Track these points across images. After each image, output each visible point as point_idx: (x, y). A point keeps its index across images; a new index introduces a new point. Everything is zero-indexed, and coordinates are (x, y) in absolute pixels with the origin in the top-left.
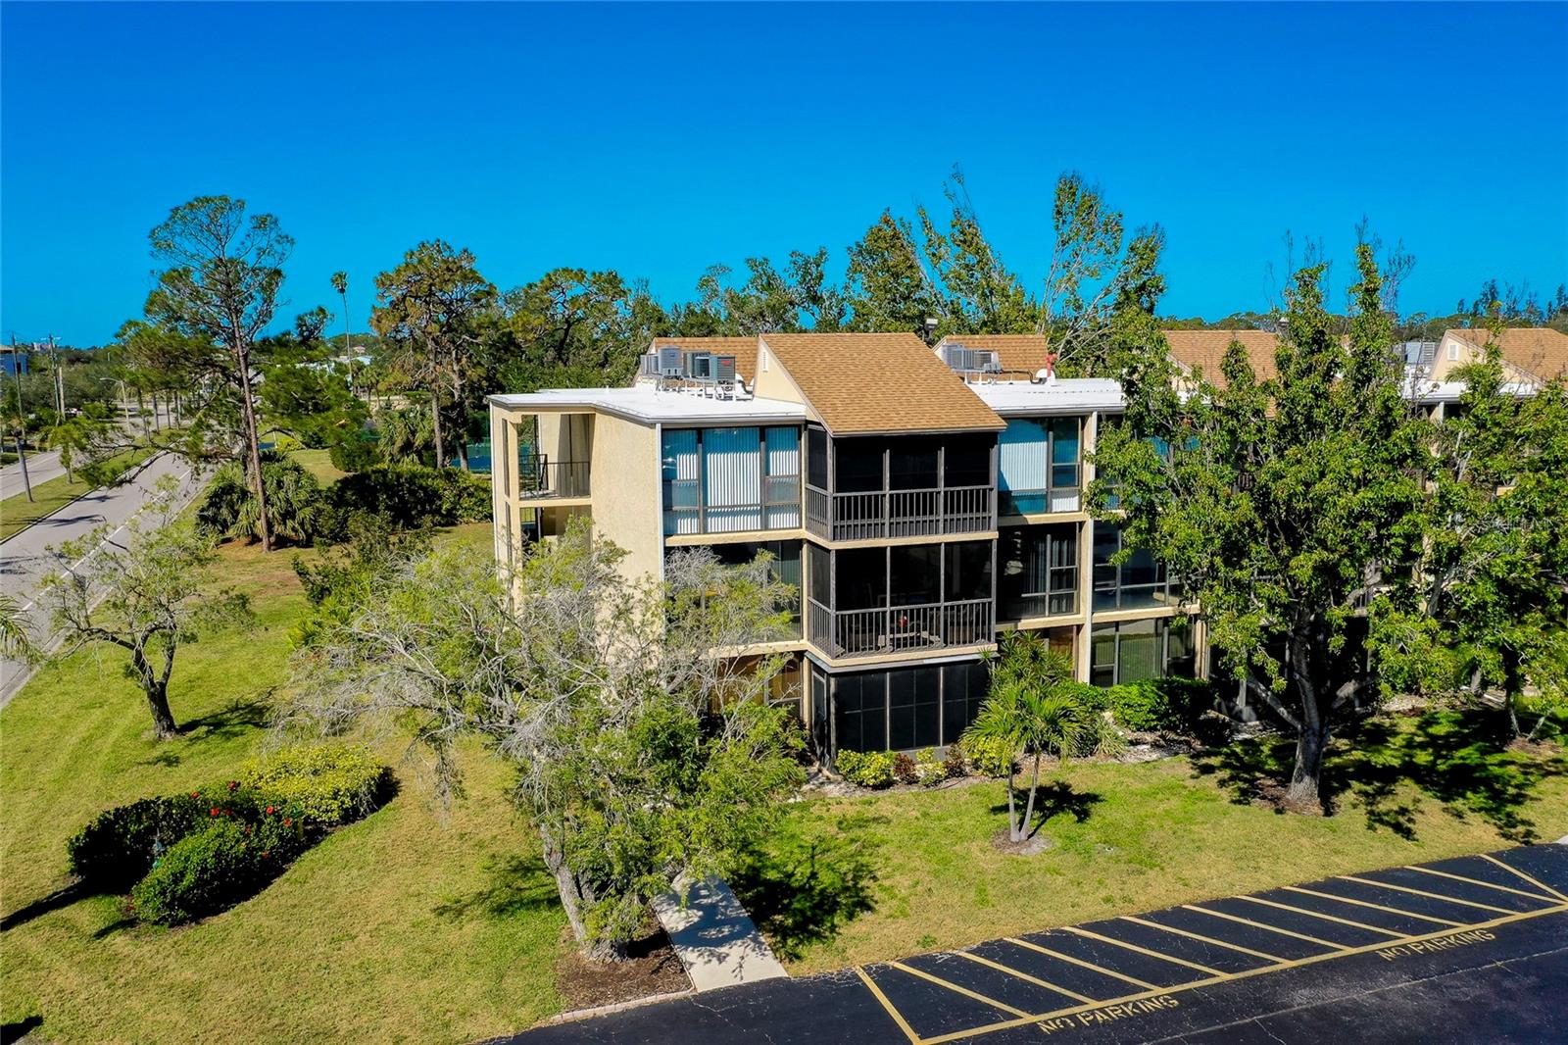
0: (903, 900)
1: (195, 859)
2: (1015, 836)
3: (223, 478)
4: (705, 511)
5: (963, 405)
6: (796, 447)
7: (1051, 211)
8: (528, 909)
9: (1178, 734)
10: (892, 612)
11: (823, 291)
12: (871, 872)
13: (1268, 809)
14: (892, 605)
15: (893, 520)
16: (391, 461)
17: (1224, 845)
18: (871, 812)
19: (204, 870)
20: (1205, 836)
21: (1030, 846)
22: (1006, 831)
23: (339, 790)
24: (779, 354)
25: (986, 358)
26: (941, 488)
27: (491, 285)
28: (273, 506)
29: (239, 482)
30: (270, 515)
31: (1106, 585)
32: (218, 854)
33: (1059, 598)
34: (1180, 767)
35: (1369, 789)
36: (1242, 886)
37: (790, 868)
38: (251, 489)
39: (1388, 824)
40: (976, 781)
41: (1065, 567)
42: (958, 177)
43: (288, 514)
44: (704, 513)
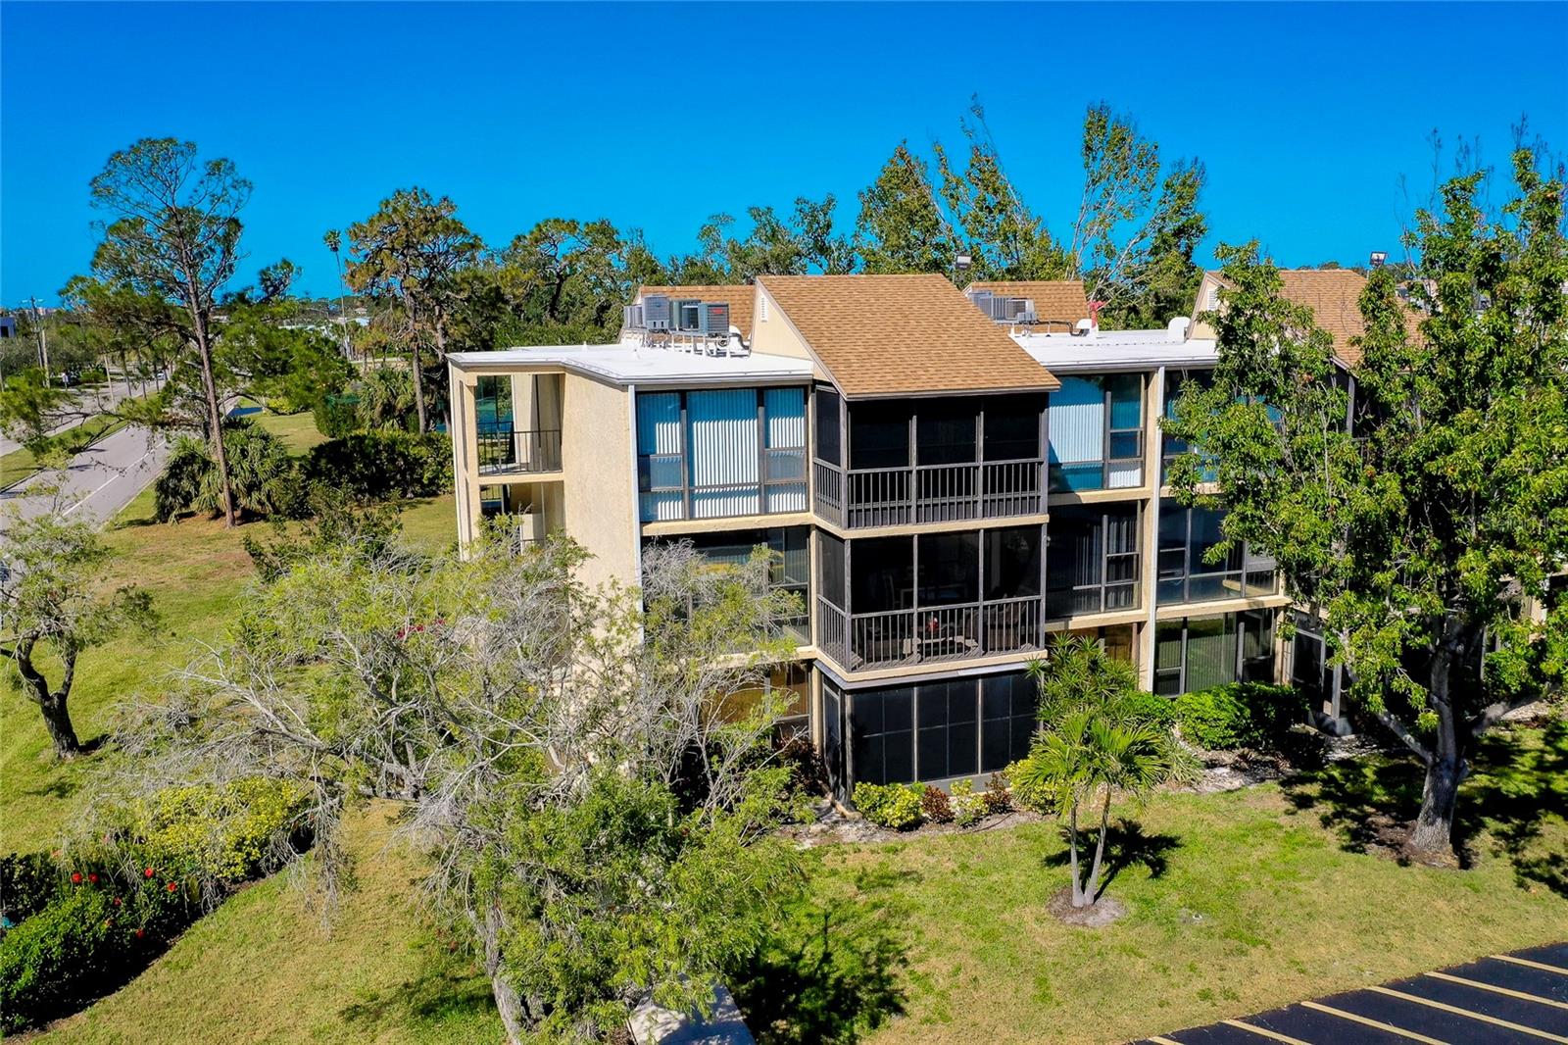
0: (943, 995)
1: (36, 948)
2: (1078, 900)
3: (185, 447)
4: (691, 493)
5: (1005, 360)
6: (801, 412)
7: (1080, 146)
8: (461, 1011)
9: (1260, 752)
10: (920, 615)
11: (832, 240)
12: (899, 953)
13: (1389, 860)
14: (919, 605)
15: (922, 502)
16: (371, 426)
17: (1342, 912)
18: (896, 865)
19: (48, 962)
20: (1315, 898)
21: (1097, 912)
22: (1066, 890)
23: (244, 839)
24: (780, 299)
25: (1019, 307)
26: (980, 462)
27: (476, 237)
28: (236, 476)
29: (201, 450)
30: (234, 487)
31: (1172, 575)
32: (69, 941)
33: (1117, 589)
34: (1268, 799)
35: (1505, 827)
36: (1373, 974)
37: (797, 947)
38: (214, 459)
39: (1540, 878)
40: (1023, 819)
41: (1124, 554)
42: (978, 111)
43: (252, 488)
44: (690, 496)
